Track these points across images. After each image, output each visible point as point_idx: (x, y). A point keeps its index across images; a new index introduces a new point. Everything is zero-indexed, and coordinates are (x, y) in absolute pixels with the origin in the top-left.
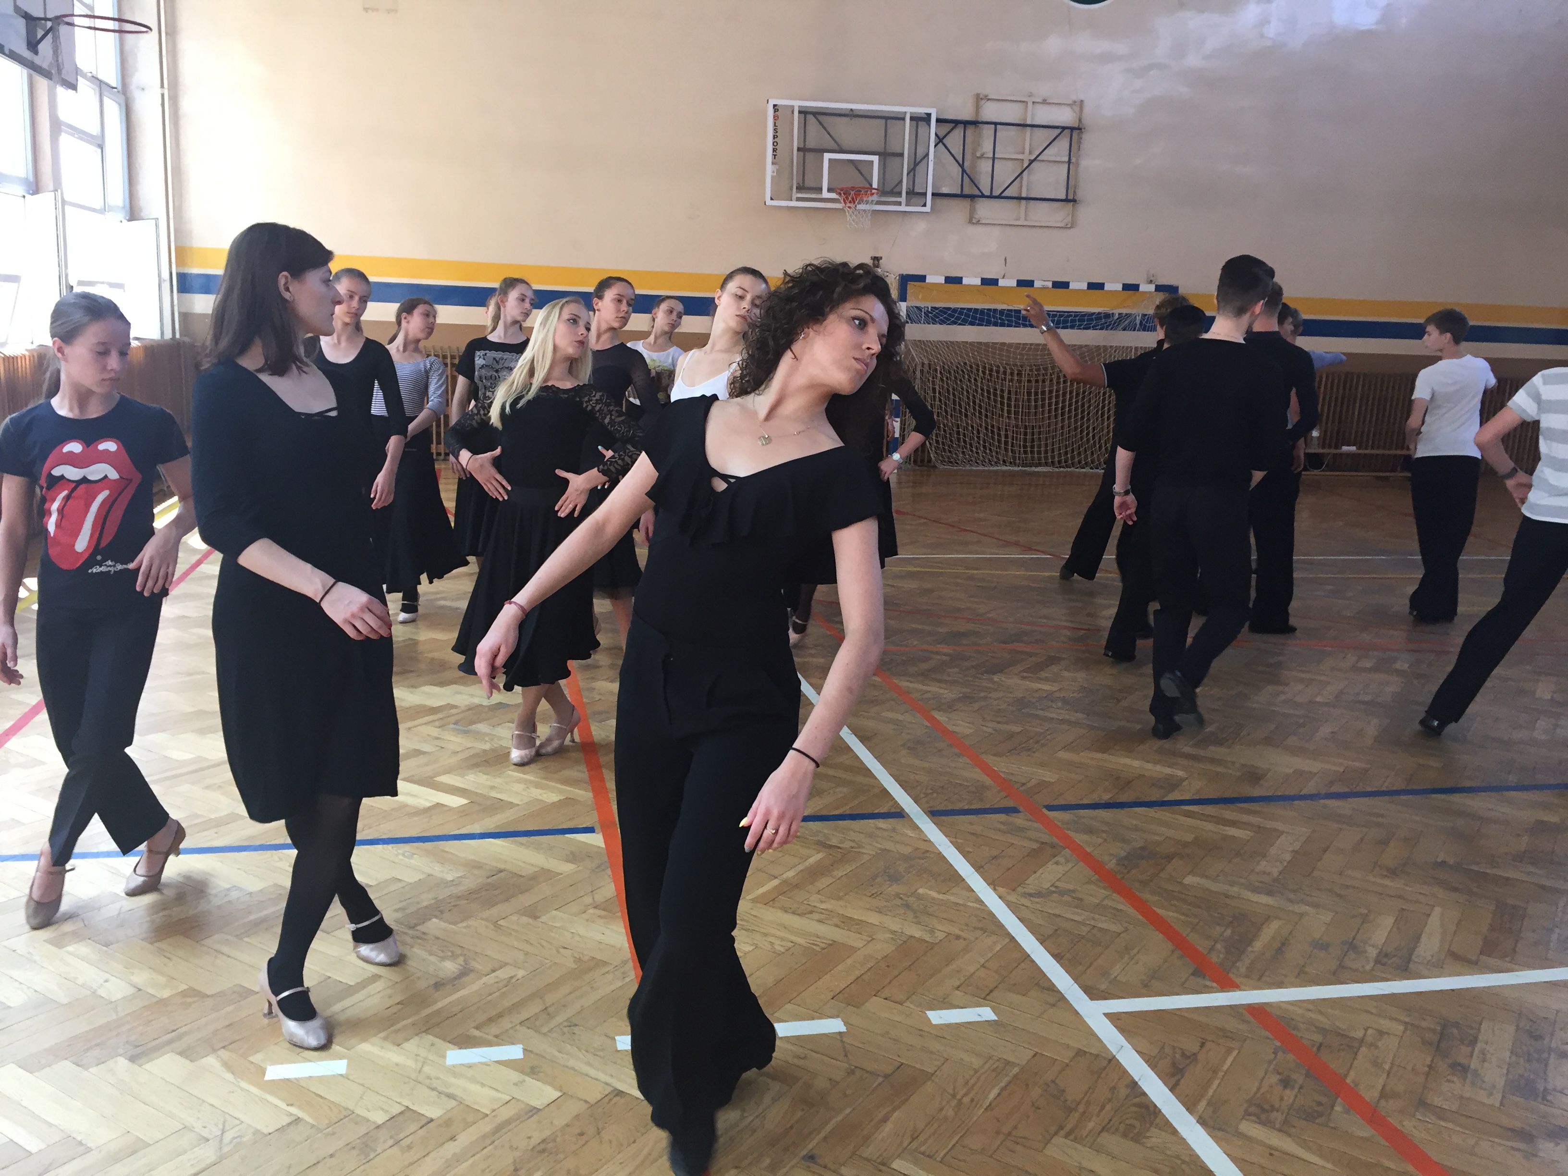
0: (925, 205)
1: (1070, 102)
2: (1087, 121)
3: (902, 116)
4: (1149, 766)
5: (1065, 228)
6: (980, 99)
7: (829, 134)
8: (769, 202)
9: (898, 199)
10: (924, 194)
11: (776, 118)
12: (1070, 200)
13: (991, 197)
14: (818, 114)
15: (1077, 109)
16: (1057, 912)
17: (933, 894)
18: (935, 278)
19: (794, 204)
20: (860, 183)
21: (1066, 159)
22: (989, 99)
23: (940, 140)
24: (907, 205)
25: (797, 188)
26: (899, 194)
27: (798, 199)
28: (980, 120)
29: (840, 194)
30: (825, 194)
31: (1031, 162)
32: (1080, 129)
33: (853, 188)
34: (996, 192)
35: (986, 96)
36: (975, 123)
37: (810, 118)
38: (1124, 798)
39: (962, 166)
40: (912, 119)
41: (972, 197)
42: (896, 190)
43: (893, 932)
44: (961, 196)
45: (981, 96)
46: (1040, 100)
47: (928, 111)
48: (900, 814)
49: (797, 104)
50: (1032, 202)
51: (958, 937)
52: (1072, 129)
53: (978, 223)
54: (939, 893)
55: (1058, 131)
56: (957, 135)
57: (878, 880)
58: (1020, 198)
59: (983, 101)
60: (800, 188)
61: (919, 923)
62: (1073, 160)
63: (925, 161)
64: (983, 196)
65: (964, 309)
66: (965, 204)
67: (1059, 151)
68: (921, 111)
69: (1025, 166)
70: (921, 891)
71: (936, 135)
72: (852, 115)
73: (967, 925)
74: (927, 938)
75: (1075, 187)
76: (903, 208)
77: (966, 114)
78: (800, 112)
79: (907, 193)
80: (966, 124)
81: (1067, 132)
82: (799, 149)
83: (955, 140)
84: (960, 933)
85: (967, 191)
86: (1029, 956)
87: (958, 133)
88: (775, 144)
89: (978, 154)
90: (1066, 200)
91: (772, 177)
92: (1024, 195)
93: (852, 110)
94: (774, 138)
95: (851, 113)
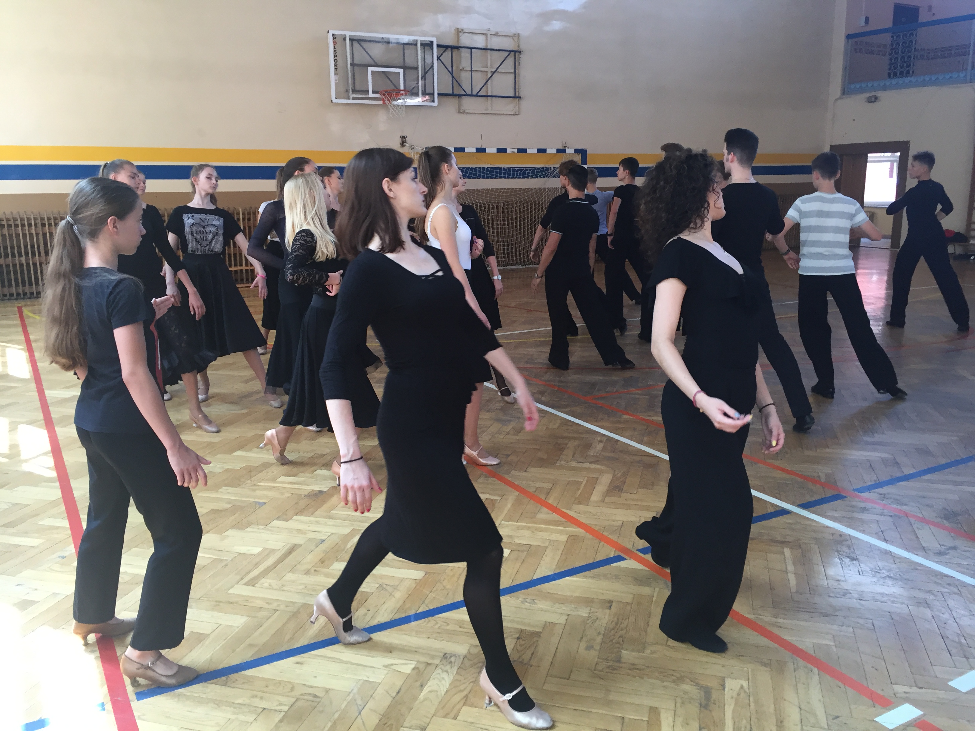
0: (433, 101)
1: (511, 35)
2: (523, 47)
3: (415, 43)
5: (515, 115)
6: (459, 32)
7: (368, 54)
8: (335, 101)
10: (433, 94)
11: (335, 43)
12: (517, 97)
13: (472, 95)
14: (360, 40)
15: (516, 39)
19: (351, 101)
20: (392, 87)
21: (513, 71)
22: (465, 32)
23: (439, 58)
24: (423, 101)
25: (352, 91)
26: (417, 94)
27: (354, 98)
28: (460, 45)
29: (384, 95)
30: (371, 95)
31: (493, 74)
32: (520, 52)
33: (387, 91)
34: (474, 93)
35: (463, 30)
36: (458, 48)
37: (356, 44)
38: (883, 476)
39: (452, 74)
40: (422, 44)
41: (459, 96)
42: (415, 91)
44: (453, 95)
45: (460, 30)
46: (494, 33)
47: (431, 39)
49: (348, 34)
50: (494, 99)
52: (515, 52)
53: (464, 113)
55: (507, 53)
56: (448, 54)
58: (487, 96)
59: (461, 34)
60: (354, 91)
62: (517, 71)
63: (431, 71)
64: (467, 95)
66: (455, 100)
67: (508, 65)
68: (427, 39)
69: (489, 77)
71: (437, 55)
75: (519, 89)
76: (420, 103)
77: (452, 41)
78: (350, 39)
79: (422, 92)
80: (452, 48)
81: (512, 54)
82: (351, 65)
83: (447, 58)
85: (456, 92)
88: (336, 61)
89: (461, 68)
90: (515, 97)
91: (336, 84)
92: (489, 94)
93: (383, 38)
94: (335, 57)
95: (382, 40)
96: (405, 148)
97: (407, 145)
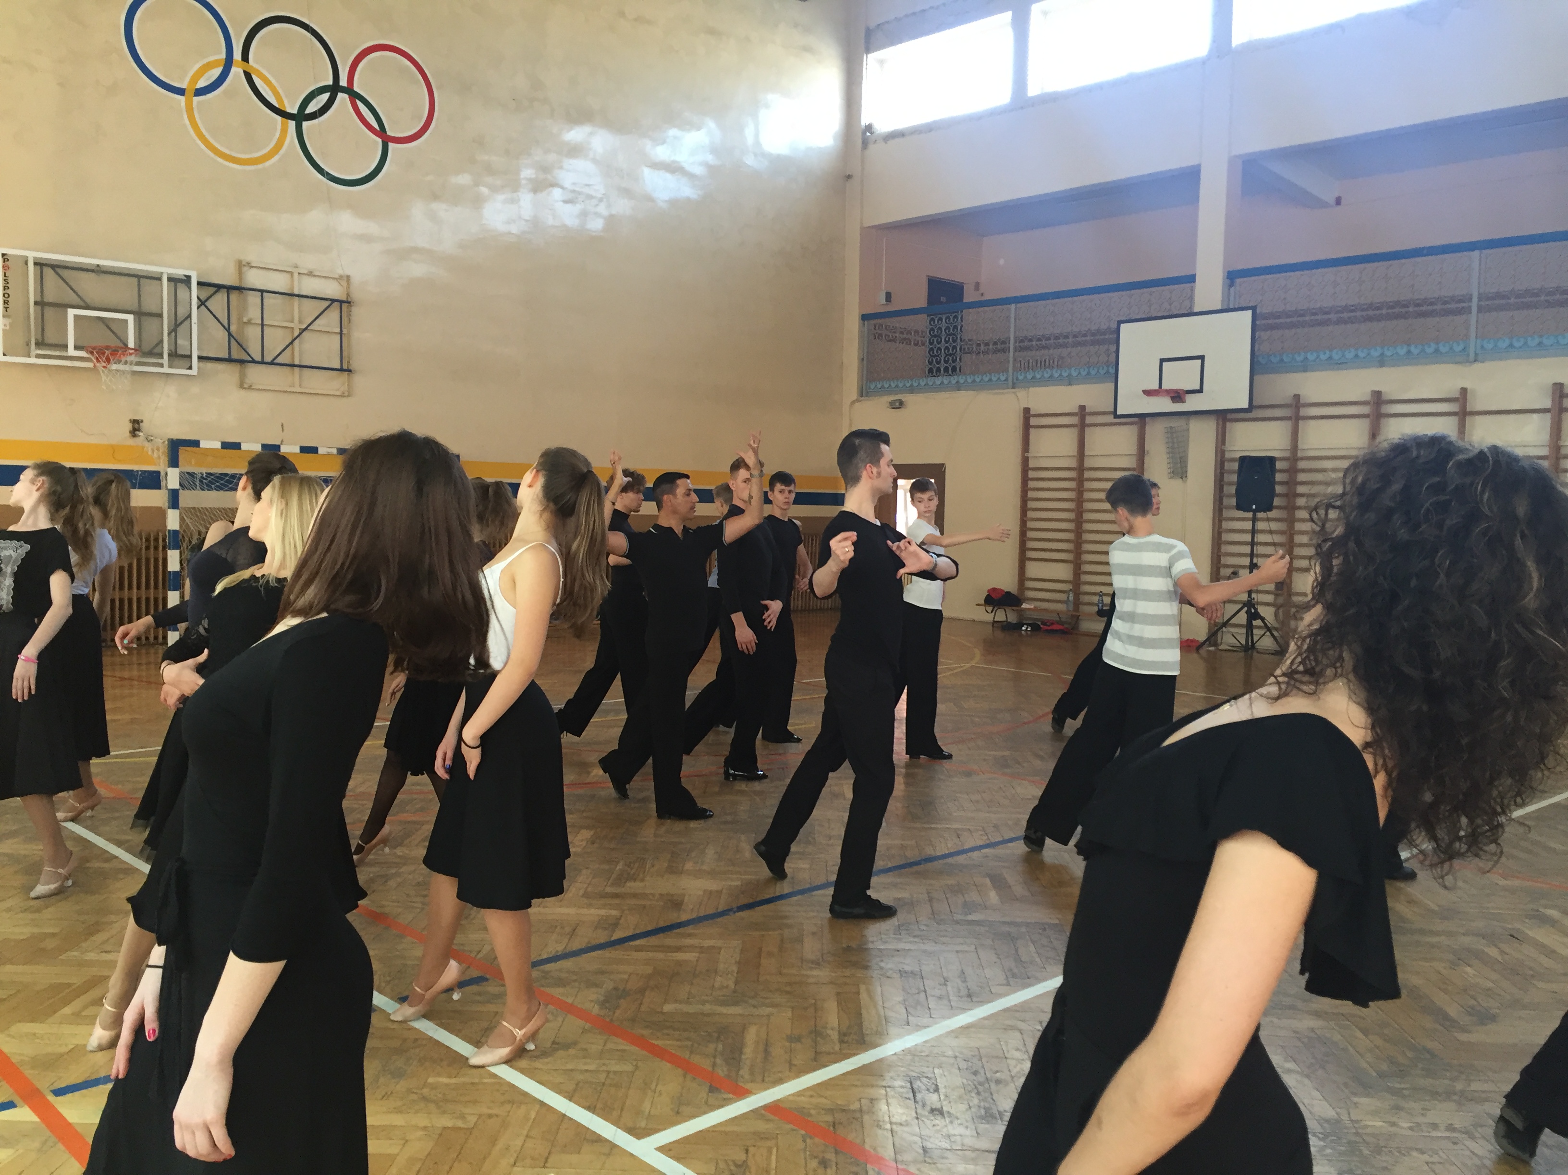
0: (190, 368)
1: (337, 276)
2: (356, 295)
3: (158, 276)
4: (585, 911)
5: (342, 396)
6: (242, 266)
7: (72, 289)
9: (160, 361)
10: (190, 357)
11: (5, 268)
12: (345, 370)
13: (263, 362)
14: (56, 267)
15: (344, 284)
16: (569, 1066)
17: (444, 1080)
18: (210, 444)
19: (33, 360)
20: (114, 342)
21: (338, 330)
22: (252, 266)
23: (202, 303)
24: (170, 366)
25: (36, 344)
26: (161, 355)
27: (38, 356)
28: (243, 286)
29: (92, 353)
30: (71, 351)
31: (302, 331)
32: (349, 303)
33: (108, 348)
34: (268, 359)
35: (248, 263)
36: (239, 289)
37: (48, 271)
38: (576, 945)
39: (228, 330)
40: (170, 279)
41: (242, 362)
42: (156, 350)
43: (425, 1128)
44: (230, 360)
45: (244, 263)
46: (306, 272)
47: (188, 273)
49: (32, 255)
50: (305, 370)
51: (490, 1116)
52: (341, 302)
53: (250, 388)
54: (450, 1077)
55: (327, 303)
56: (220, 299)
57: (382, 1080)
58: (292, 366)
59: (246, 268)
60: (40, 344)
61: (444, 1112)
62: (345, 331)
63: (187, 323)
64: (254, 361)
66: (235, 368)
67: (330, 322)
68: (180, 272)
69: (295, 335)
71: (198, 298)
72: (98, 270)
73: (493, 1102)
74: (460, 1124)
75: (349, 358)
76: (166, 370)
77: (229, 280)
78: (35, 264)
79: (170, 355)
80: (229, 289)
81: (336, 304)
82: (36, 303)
83: (218, 303)
84: (490, 1111)
85: (235, 356)
86: (564, 1115)
87: (222, 296)
88: (6, 295)
89: (245, 320)
90: (341, 370)
91: (5, 331)
92: (297, 362)
93: (98, 266)
94: (4, 289)
95: (98, 269)
96: (136, 439)
97: (141, 434)
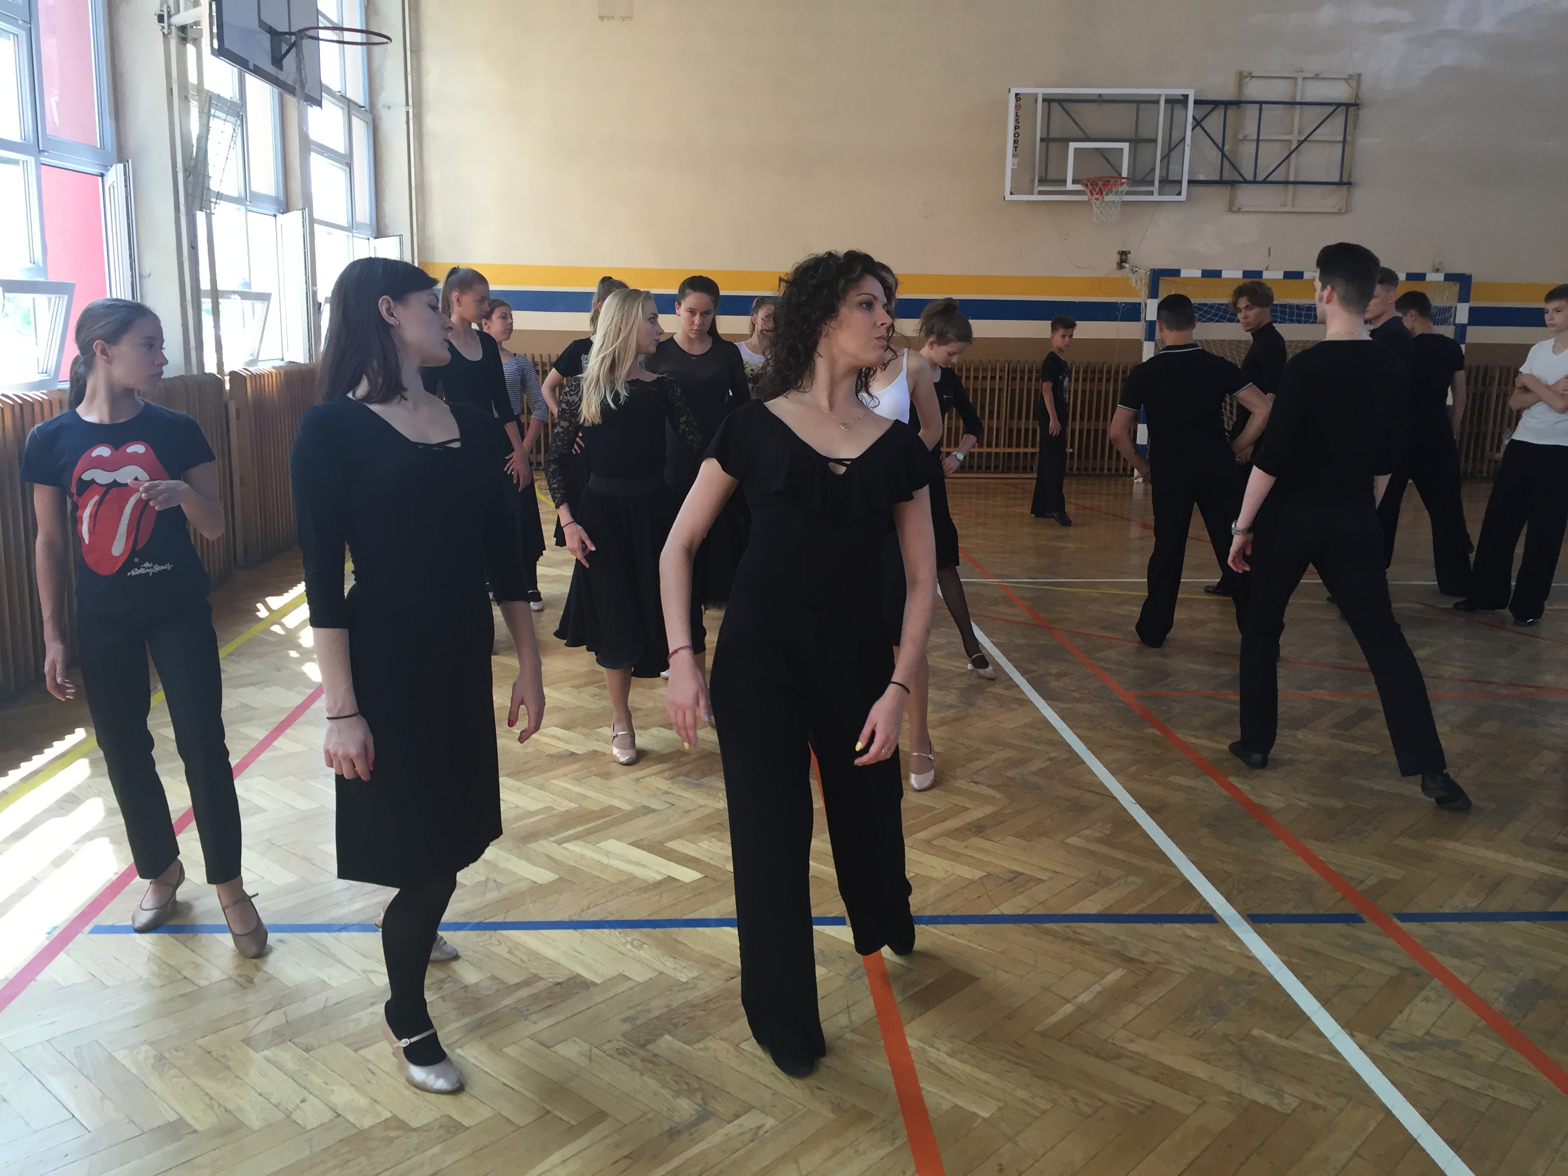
0: (1179, 194)
1: (1346, 77)
2: (1366, 96)
3: (1156, 99)
4: (1519, 862)
5: (1339, 213)
6: (1242, 77)
7: (1076, 123)
8: (1009, 197)
9: (1150, 189)
10: (1180, 182)
11: (1018, 107)
12: (1345, 183)
13: (1255, 182)
14: (1062, 101)
15: (1354, 83)
16: (1441, 1073)
17: (1272, 1037)
18: (1191, 272)
19: (1035, 197)
20: (1108, 172)
21: (1341, 138)
22: (1253, 77)
23: (1197, 123)
24: (1161, 193)
25: (1039, 181)
26: (1151, 183)
27: (1041, 193)
28: (1243, 99)
29: (1086, 185)
30: (1070, 186)
31: (1301, 143)
32: (1358, 105)
33: (1101, 179)
34: (1260, 178)
35: (1250, 74)
36: (1237, 103)
37: (1055, 107)
38: (1495, 905)
39: (1222, 150)
40: (1167, 101)
41: (1232, 183)
42: (1148, 179)
43: (1230, 1094)
44: (1221, 182)
45: (1245, 74)
46: (1311, 76)
47: (1185, 92)
48: (1210, 918)
49: (1041, 91)
50: (1301, 187)
51: (1316, 1107)
52: (1348, 105)
53: (1239, 211)
54: (1280, 1035)
55: (1332, 108)
56: (1217, 117)
57: (1198, 1013)
58: (1286, 183)
59: (1246, 80)
60: (1042, 181)
61: (1260, 1081)
62: (1349, 138)
63: (1181, 146)
64: (1245, 182)
65: (1222, 305)
66: (1225, 191)
67: (1333, 129)
68: (1178, 92)
69: (1293, 148)
70: (1256, 1032)
71: (1194, 117)
72: (1100, 100)
73: (1323, 1087)
74: (1274, 1103)
75: (1351, 169)
76: (1156, 198)
77: (1228, 94)
78: (1044, 100)
79: (1160, 182)
80: (1227, 104)
81: (1343, 108)
82: (1042, 140)
83: (1214, 123)
84: (1319, 1101)
85: (1226, 177)
86: (1415, 1141)
87: (1219, 114)
88: (1016, 135)
89: (1240, 137)
90: (1341, 183)
91: (1013, 170)
92: (1291, 179)
93: (1100, 95)
94: (1016, 129)
95: (1100, 98)
96: (1123, 271)
97: (1127, 265)
